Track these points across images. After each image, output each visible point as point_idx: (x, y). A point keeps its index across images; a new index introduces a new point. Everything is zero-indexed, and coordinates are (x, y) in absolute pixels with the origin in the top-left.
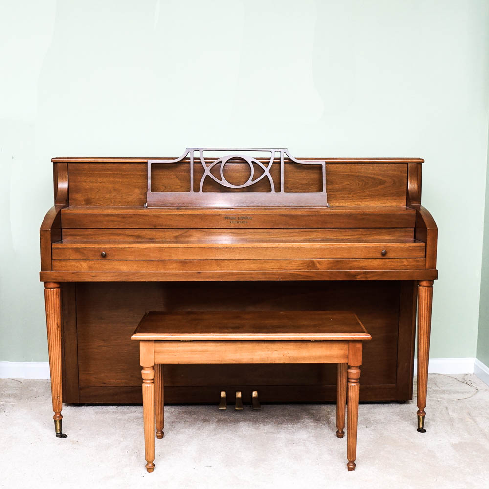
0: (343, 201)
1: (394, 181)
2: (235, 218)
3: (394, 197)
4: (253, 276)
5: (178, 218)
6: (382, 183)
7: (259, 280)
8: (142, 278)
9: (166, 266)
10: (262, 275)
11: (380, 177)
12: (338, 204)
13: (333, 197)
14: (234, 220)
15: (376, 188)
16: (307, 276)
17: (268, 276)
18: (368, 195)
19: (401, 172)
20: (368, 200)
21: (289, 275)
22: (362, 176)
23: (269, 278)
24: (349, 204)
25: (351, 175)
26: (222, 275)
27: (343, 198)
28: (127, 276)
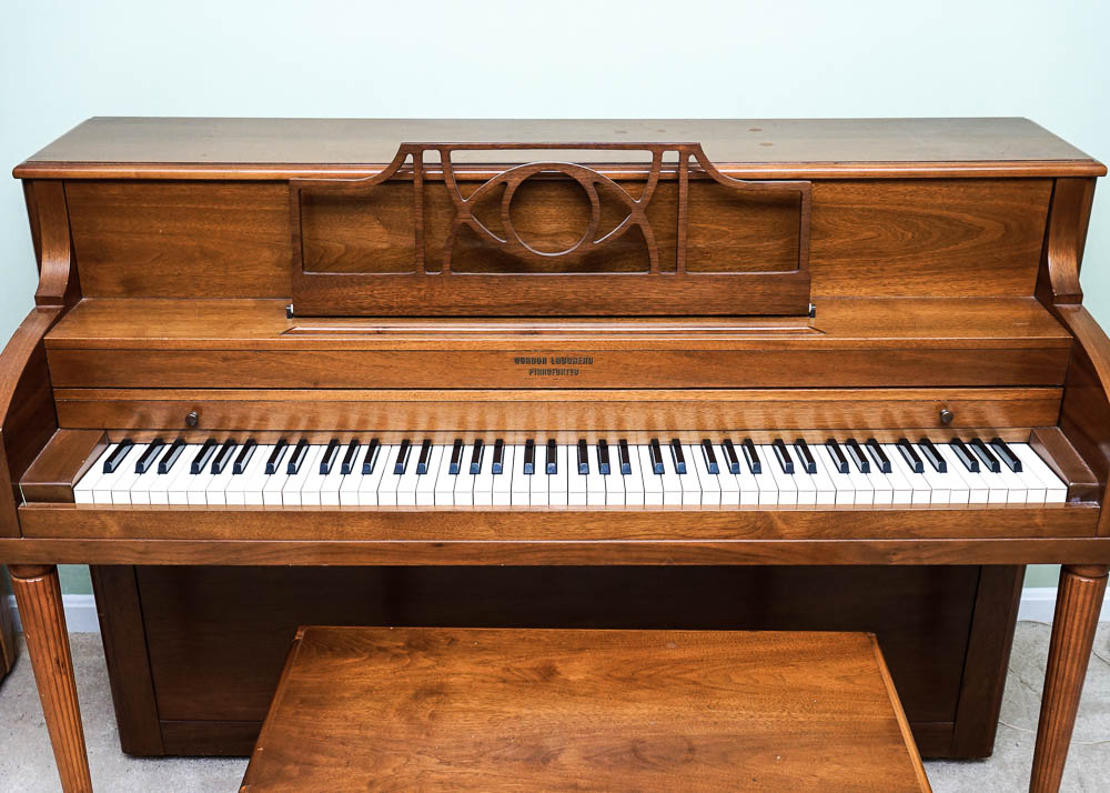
0: (853, 282)
1: (1007, 227)
2: (545, 361)
3: (1001, 272)
4: (593, 554)
5: (379, 361)
6: (970, 231)
7: (609, 563)
8: (278, 558)
9: (342, 526)
10: (619, 551)
11: (968, 217)
12: (837, 292)
13: (827, 274)
14: (542, 367)
15: (951, 248)
16: (747, 555)
17: (635, 555)
18: (926, 268)
19: (1033, 201)
20: (926, 278)
21: (697, 551)
22: (917, 215)
23: (639, 559)
24: (869, 290)
25: (881, 211)
26: (503, 550)
27: (854, 275)
28: (235, 551)
